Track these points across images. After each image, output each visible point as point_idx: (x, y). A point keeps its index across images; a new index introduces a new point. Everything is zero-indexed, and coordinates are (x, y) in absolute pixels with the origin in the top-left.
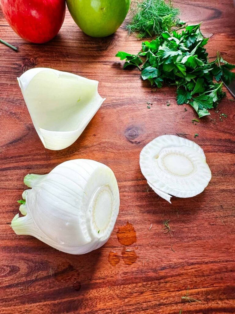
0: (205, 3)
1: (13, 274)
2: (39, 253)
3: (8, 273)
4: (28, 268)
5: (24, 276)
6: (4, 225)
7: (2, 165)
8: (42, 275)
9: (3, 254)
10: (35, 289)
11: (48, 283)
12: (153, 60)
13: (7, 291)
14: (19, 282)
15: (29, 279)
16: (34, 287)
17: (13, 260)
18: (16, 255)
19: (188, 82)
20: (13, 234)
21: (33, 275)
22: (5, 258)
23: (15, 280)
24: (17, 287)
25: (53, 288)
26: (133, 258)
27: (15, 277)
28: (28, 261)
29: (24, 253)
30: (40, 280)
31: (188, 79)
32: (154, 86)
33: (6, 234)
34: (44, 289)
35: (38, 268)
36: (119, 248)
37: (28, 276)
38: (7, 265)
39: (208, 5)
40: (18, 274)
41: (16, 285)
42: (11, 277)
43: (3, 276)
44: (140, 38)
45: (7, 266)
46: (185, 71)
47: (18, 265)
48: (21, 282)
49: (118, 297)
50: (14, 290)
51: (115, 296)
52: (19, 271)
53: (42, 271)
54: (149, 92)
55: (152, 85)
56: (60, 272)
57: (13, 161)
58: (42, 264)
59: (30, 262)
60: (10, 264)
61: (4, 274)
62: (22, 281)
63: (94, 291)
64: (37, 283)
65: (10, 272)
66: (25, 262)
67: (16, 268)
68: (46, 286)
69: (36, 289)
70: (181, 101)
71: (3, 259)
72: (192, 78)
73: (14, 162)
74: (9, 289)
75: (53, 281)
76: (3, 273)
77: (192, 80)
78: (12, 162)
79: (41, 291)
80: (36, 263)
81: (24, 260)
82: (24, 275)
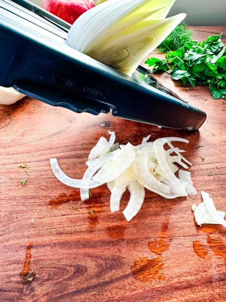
0: (208, 30)
1: (80, 276)
2: (107, 248)
3: (72, 274)
4: (97, 267)
5: (95, 278)
6: (59, 218)
7: (48, 155)
8: (117, 274)
9: (63, 252)
10: (111, 293)
11: (127, 284)
12: (181, 65)
13: (75, 299)
14: (89, 285)
15: (102, 281)
16: (110, 291)
17: (77, 258)
18: (79, 252)
19: (220, 80)
20: (71, 227)
21: (105, 275)
22: (66, 256)
23: (84, 283)
24: (87, 292)
25: (134, 290)
26: (223, 247)
27: (83, 279)
28: (96, 257)
29: (89, 248)
30: (116, 281)
31: (220, 77)
32: (186, 85)
33: (63, 227)
34: (124, 293)
35: (110, 266)
36: (203, 237)
37: (100, 276)
38: (70, 264)
39: (211, 31)
40: (85, 275)
41: (85, 290)
42: (78, 280)
43: (67, 279)
44: (161, 52)
45: (70, 266)
46: (217, 70)
47: (83, 264)
48: (91, 286)
49: (221, 297)
50: (84, 297)
51: (217, 296)
52: (87, 271)
53: (117, 269)
54: (183, 90)
55: (184, 84)
56: (139, 269)
57: (59, 150)
58: (114, 260)
59: (98, 259)
60: (73, 262)
61: (68, 276)
62: (93, 284)
63: (188, 291)
64: (113, 285)
65: (75, 273)
66: (93, 260)
67: (82, 268)
68: (125, 289)
69: (113, 293)
70: (217, 96)
71: (64, 257)
72: (224, 76)
73: (61, 152)
74: (77, 296)
75: (133, 282)
76: (66, 275)
77: (223, 78)
78: (58, 152)
79: (120, 296)
80: (106, 259)
81: (90, 257)
82: (93, 276)
